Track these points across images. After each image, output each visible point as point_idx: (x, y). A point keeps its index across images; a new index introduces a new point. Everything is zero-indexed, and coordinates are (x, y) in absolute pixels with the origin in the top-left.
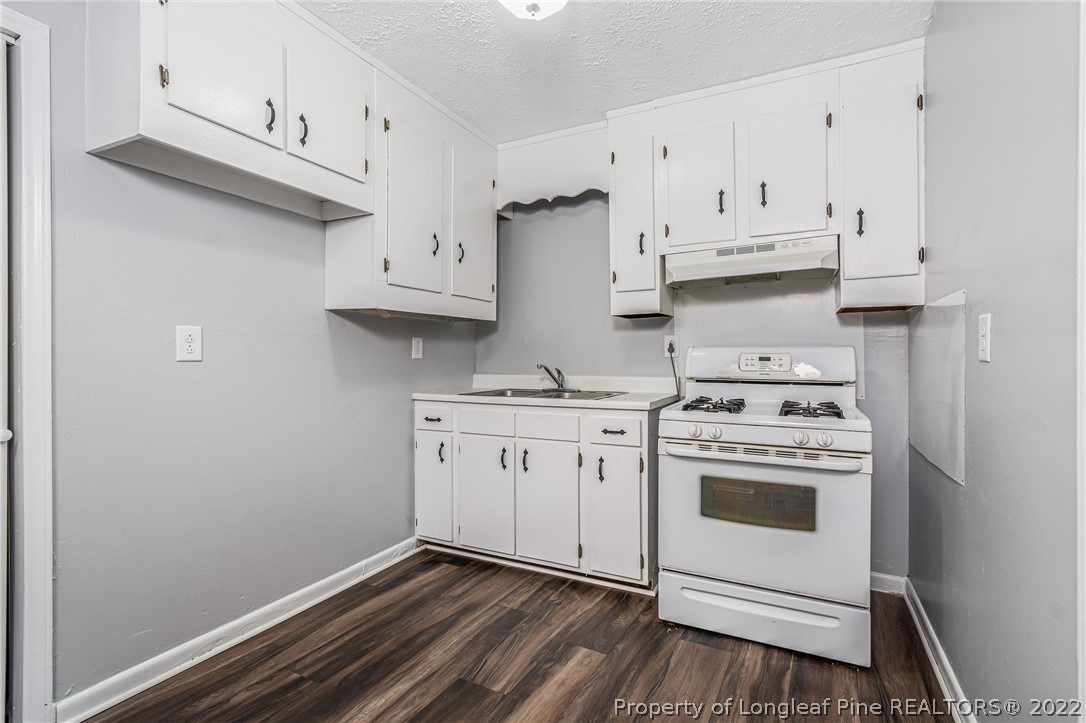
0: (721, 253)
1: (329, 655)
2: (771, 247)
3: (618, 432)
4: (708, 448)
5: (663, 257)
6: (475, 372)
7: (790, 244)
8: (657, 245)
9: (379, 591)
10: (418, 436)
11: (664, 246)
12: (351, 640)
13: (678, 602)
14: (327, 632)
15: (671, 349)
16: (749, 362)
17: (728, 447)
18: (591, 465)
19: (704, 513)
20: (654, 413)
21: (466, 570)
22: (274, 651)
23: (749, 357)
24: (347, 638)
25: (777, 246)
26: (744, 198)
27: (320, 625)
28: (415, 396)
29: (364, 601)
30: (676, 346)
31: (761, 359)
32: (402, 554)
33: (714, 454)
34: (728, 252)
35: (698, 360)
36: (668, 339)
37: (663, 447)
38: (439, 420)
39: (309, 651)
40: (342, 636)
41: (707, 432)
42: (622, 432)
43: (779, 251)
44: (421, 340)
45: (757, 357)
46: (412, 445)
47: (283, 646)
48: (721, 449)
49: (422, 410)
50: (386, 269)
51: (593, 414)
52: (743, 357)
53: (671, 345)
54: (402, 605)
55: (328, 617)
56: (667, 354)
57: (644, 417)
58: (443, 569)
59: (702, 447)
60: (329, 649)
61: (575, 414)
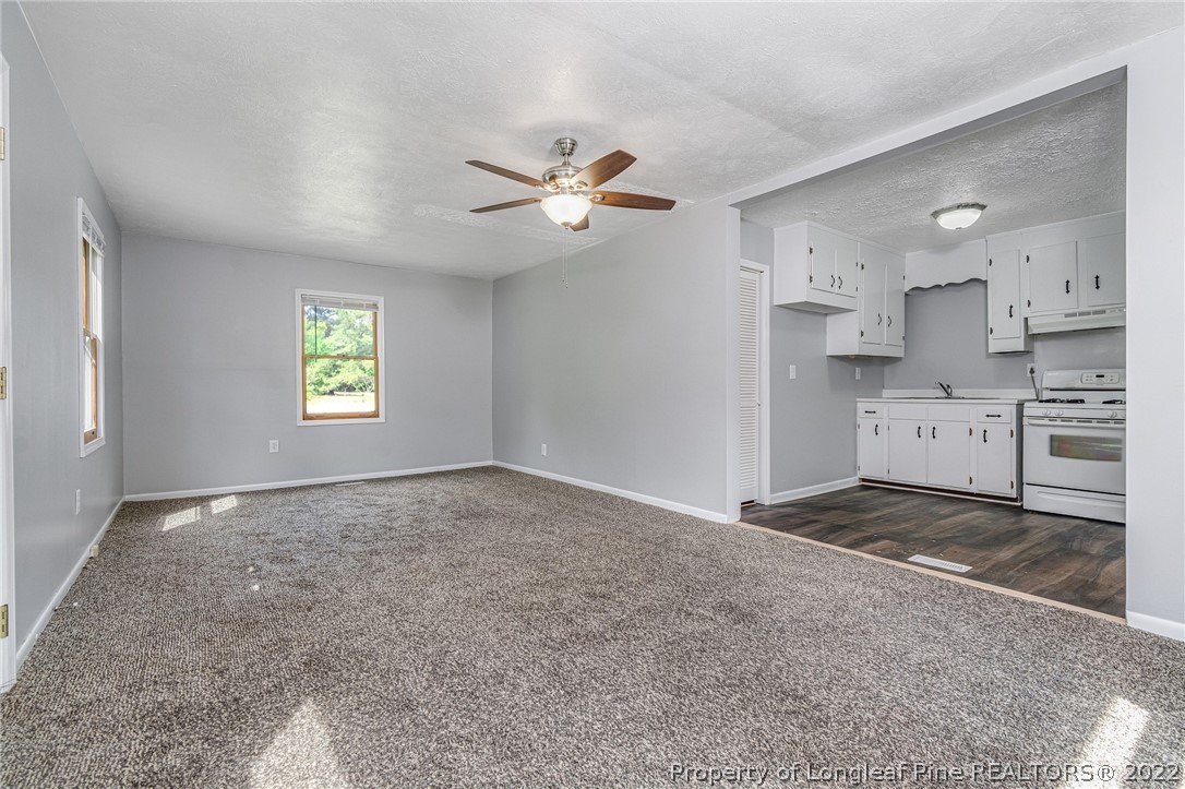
0: (1067, 316)
2: (1101, 312)
3: (996, 416)
4: (1055, 420)
5: (1026, 319)
6: (883, 387)
7: (1117, 310)
8: (1022, 311)
10: (859, 421)
11: (1027, 312)
13: (1034, 499)
15: (1032, 371)
16: (1089, 378)
17: (1067, 420)
18: (978, 434)
19: (1052, 454)
20: (1020, 406)
23: (1089, 375)
25: (1108, 311)
26: (1083, 284)
28: (858, 399)
30: (1036, 370)
31: (1097, 377)
33: (1059, 423)
34: (1073, 315)
35: (1051, 378)
36: (1029, 366)
37: (1025, 421)
38: (874, 412)
41: (1053, 413)
42: (999, 416)
43: (1107, 315)
44: (859, 369)
45: (1094, 375)
46: (855, 426)
48: (1063, 421)
49: (862, 407)
50: (862, 335)
51: (979, 407)
52: (1085, 375)
53: (1032, 369)
56: (1029, 375)
57: (1014, 408)
59: (1050, 420)
61: (968, 407)
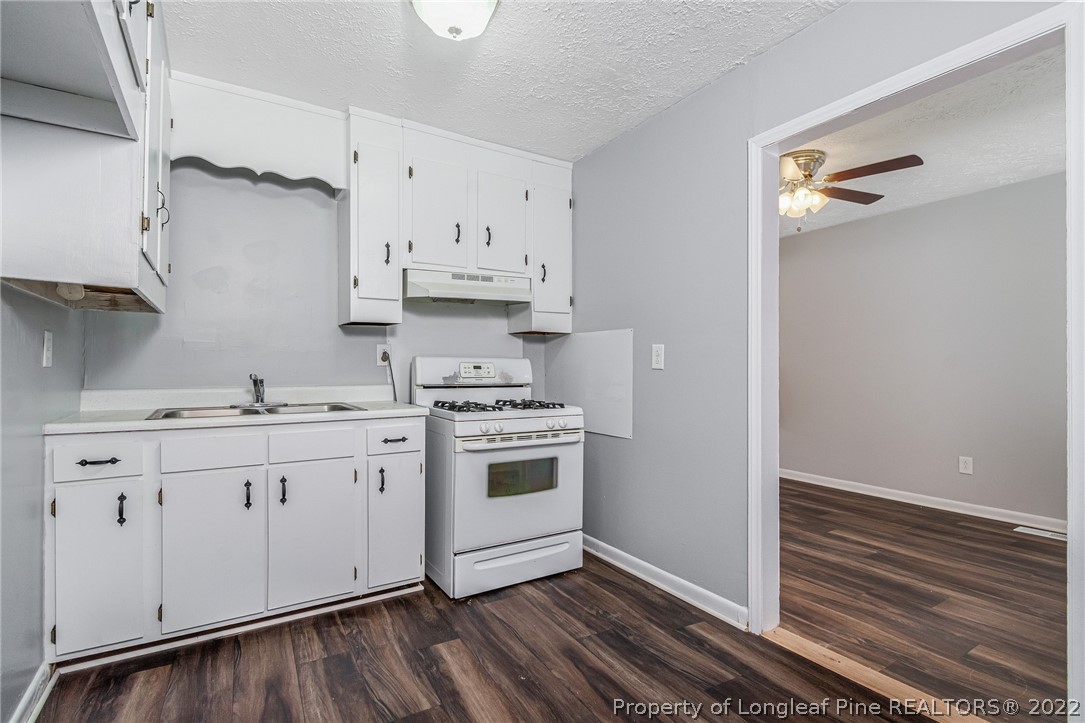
0: (456, 276)
2: (489, 279)
3: (399, 440)
4: (494, 440)
5: (404, 270)
6: (81, 387)
7: (503, 279)
8: (401, 258)
10: (52, 494)
11: (406, 260)
15: (385, 358)
16: (467, 370)
17: (506, 437)
18: (369, 477)
19: (490, 495)
23: (466, 365)
25: (495, 279)
26: (473, 235)
28: (49, 429)
30: (390, 355)
31: (475, 367)
33: (497, 444)
34: (459, 277)
36: (384, 347)
37: (459, 444)
38: (114, 461)
41: (494, 427)
42: (404, 439)
43: (495, 284)
44: (51, 336)
45: (472, 366)
48: (503, 440)
50: (143, 229)
51: (369, 426)
52: (462, 366)
53: (385, 353)
56: (380, 364)
57: (421, 423)
59: (490, 441)
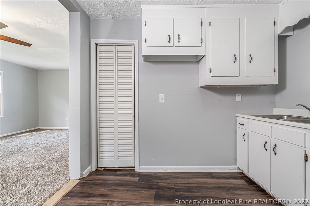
1: (184, 186)
6: (275, 107)
9: (214, 178)
10: (238, 130)
12: (192, 186)
14: (190, 181)
21: (250, 187)
22: (177, 178)
24: (192, 185)
27: (190, 178)
28: (237, 115)
29: (207, 178)
32: (231, 170)
38: (243, 125)
39: (182, 183)
40: (192, 184)
44: (240, 95)
46: (236, 133)
47: (179, 178)
49: (239, 120)
50: (210, 72)
54: (215, 185)
55: (194, 177)
58: (242, 182)
60: (186, 185)
